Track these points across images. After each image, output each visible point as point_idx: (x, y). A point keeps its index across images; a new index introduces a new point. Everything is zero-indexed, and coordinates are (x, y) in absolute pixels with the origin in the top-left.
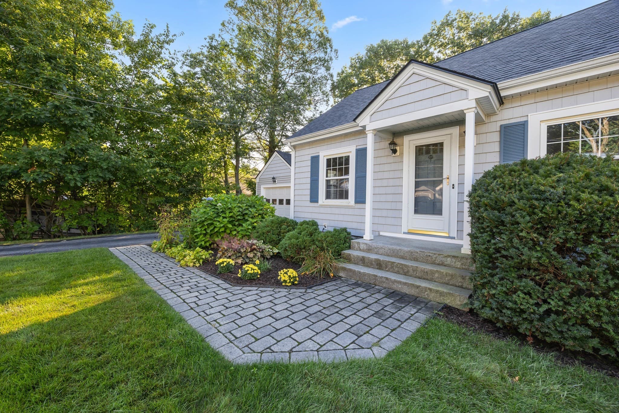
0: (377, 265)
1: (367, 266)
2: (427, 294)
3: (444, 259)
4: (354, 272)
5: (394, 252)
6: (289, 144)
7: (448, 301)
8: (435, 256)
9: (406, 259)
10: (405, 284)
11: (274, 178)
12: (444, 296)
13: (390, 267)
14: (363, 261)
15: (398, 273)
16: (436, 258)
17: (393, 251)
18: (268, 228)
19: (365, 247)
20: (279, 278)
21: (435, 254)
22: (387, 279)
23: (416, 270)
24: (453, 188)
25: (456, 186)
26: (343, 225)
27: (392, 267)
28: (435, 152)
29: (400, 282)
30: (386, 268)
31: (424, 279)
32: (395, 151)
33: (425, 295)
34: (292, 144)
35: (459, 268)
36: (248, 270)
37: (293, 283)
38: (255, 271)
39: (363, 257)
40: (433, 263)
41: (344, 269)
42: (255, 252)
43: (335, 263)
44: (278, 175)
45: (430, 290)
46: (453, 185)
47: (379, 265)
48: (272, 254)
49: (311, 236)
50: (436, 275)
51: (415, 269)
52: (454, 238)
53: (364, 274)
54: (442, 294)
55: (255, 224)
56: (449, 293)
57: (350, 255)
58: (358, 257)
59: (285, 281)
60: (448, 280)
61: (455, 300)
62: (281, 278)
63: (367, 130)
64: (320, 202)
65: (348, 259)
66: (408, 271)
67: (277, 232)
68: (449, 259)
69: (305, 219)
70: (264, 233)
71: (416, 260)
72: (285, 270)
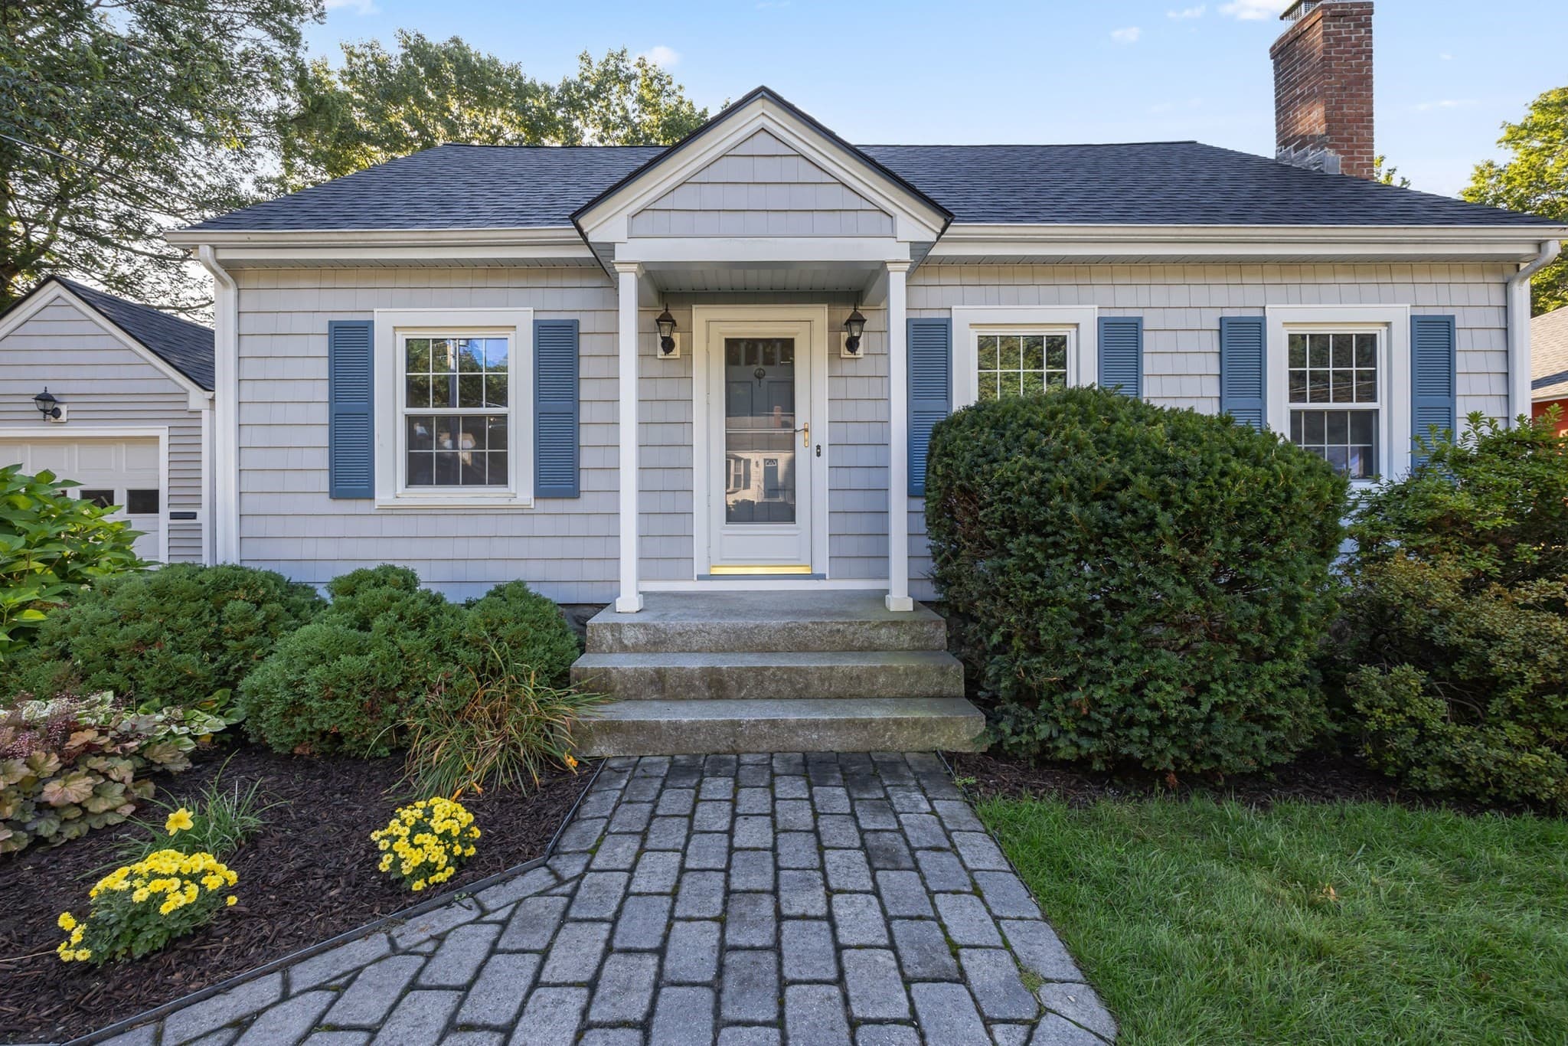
0: (709, 687)
1: (677, 698)
2: (891, 738)
3: (873, 633)
4: (652, 730)
5: (738, 638)
6: (205, 251)
7: (944, 741)
8: (852, 629)
9: (776, 651)
10: (830, 725)
11: (45, 398)
12: (932, 730)
13: (752, 683)
14: (661, 685)
15: (778, 696)
16: (854, 633)
17: (737, 633)
18: (143, 627)
19: (642, 638)
20: (384, 865)
21: (850, 624)
22: (773, 723)
23: (830, 678)
24: (819, 454)
25: (825, 451)
26: (507, 574)
27: (760, 684)
28: (769, 361)
29: (815, 725)
30: (740, 690)
31: (851, 697)
32: (668, 345)
33: (885, 741)
34: (224, 255)
35: (907, 650)
36: (160, 897)
37: (460, 863)
38: (213, 883)
39: (658, 671)
40: (849, 649)
41: (611, 728)
42: (99, 763)
43: (567, 713)
44: (73, 387)
45: (898, 722)
46: (818, 447)
47: (717, 686)
48: (189, 746)
49: (423, 627)
50: (882, 679)
51: (827, 676)
52: (822, 577)
53: (695, 728)
54: (926, 727)
55: (32, 616)
56: (944, 720)
57: (606, 672)
58: (642, 673)
59: (427, 869)
60: (911, 685)
61: (957, 732)
62: (397, 863)
63: (618, 258)
64: (383, 495)
65: (603, 687)
66: (807, 687)
67: (200, 635)
68: (883, 631)
69: (362, 566)
70: (112, 654)
71: (804, 648)
72: (410, 814)
